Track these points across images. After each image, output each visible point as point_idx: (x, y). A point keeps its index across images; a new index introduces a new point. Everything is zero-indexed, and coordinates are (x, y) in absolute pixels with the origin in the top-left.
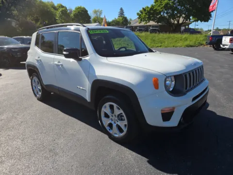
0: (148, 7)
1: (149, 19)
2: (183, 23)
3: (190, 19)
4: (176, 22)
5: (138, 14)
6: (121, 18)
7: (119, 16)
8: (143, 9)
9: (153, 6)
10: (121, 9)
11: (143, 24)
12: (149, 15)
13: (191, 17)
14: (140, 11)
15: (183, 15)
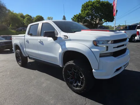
0: (77, 15)
1: (79, 21)
2: (98, 23)
3: (102, 21)
4: (94, 23)
5: (72, 19)
8: (75, 16)
9: (80, 14)
10: (64, 16)
12: (78, 19)
13: (103, 20)
14: (73, 17)
15: (98, 19)
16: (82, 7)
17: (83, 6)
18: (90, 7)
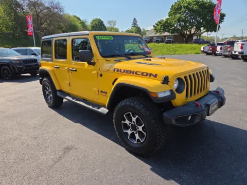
0: (163, 20)
1: (164, 30)
2: (194, 33)
3: (200, 30)
4: (188, 33)
5: (154, 26)
6: (134, 28)
7: (132, 26)
8: (159, 22)
9: (167, 19)
10: (135, 19)
11: (158, 34)
12: (164, 27)
13: (202, 29)
14: (156, 24)
15: (194, 27)
16: (171, 9)
17: (172, 7)
18: (183, 10)
